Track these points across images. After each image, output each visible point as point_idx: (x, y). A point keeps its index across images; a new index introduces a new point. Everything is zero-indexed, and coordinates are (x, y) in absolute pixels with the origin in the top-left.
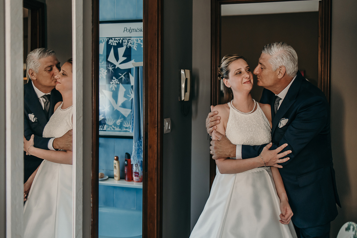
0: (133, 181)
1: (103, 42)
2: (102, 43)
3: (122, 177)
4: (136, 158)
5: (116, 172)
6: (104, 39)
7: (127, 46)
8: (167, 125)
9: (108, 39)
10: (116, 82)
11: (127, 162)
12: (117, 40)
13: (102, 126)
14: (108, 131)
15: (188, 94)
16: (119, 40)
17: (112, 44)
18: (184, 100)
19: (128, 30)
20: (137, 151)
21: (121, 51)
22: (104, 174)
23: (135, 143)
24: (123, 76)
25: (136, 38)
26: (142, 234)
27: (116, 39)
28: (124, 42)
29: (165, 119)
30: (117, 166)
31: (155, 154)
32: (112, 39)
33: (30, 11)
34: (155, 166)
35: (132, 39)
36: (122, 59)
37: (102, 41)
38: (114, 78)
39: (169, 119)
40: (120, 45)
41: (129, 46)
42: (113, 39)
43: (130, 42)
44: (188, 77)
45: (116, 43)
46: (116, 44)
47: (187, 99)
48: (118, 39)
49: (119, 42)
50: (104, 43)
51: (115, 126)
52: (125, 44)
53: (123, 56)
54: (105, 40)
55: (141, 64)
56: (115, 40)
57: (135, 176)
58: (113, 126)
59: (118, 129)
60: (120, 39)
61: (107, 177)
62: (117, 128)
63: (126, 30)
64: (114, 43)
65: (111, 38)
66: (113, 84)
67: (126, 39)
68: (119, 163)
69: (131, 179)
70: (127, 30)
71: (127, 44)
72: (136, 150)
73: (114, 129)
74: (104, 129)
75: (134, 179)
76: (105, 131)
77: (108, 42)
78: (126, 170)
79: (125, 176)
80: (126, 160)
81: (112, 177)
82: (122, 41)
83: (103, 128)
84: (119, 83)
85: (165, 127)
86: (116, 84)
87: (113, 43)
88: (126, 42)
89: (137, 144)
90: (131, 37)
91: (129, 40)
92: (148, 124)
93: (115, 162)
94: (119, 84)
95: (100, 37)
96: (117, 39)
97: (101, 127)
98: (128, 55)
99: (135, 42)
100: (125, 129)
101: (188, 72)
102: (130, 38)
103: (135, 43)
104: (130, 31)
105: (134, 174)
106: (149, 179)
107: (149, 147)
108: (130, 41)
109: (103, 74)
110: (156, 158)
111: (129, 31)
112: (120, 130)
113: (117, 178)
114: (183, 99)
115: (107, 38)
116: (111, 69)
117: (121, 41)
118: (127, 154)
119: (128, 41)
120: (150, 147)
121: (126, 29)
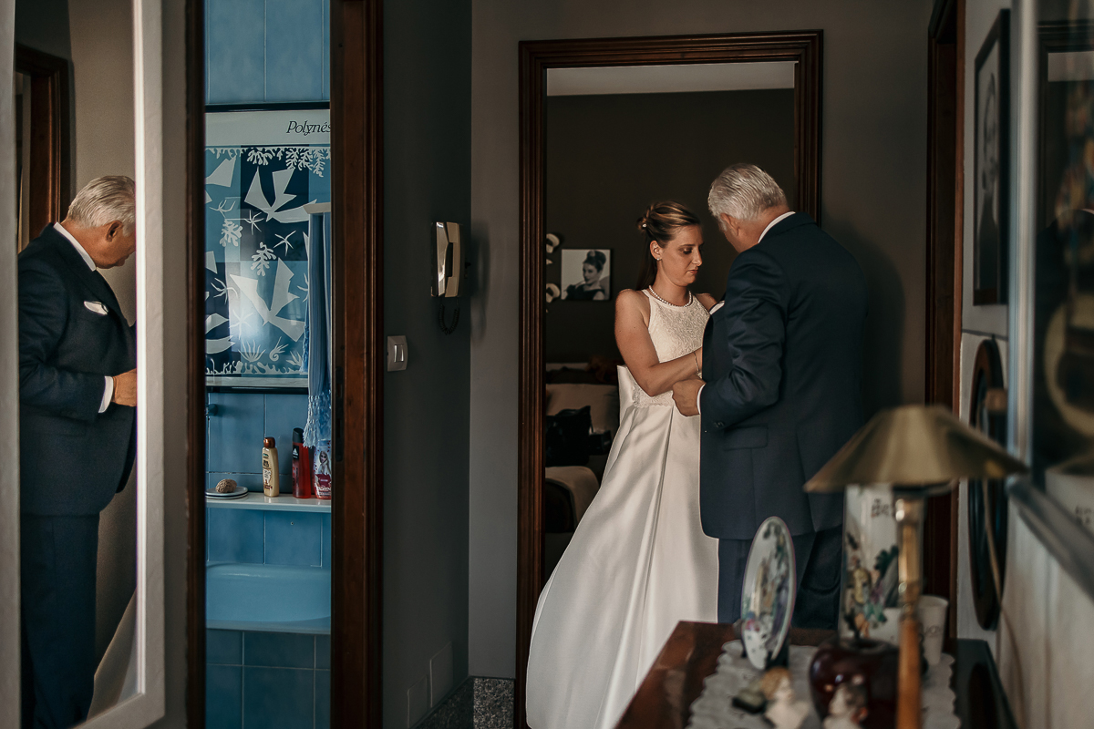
0: (316, 497)
1: (233, 156)
2: (229, 159)
3: (285, 490)
4: (316, 432)
5: (269, 477)
6: (235, 149)
7: (296, 167)
8: (396, 352)
9: (245, 149)
10: (267, 254)
11: (298, 452)
12: (269, 151)
13: (231, 364)
14: (248, 376)
15: (455, 279)
16: (276, 153)
17: (255, 162)
18: (444, 295)
19: (299, 129)
20: (318, 416)
21: (281, 179)
22: (235, 483)
23: (314, 397)
24: (285, 241)
25: (321, 148)
26: (330, 615)
27: (267, 149)
28: (290, 158)
29: (389, 338)
30: (271, 461)
31: (363, 417)
32: (256, 151)
33: (29, 78)
34: (363, 446)
35: (311, 149)
36: (282, 198)
37: (230, 154)
38: (262, 245)
39: (403, 337)
40: (278, 164)
41: (303, 168)
42: (260, 149)
43: (304, 158)
44: (456, 239)
45: (268, 158)
46: (266, 163)
47: (453, 293)
48: (274, 150)
49: (275, 158)
50: (234, 159)
51: (265, 365)
52: (291, 162)
53: (287, 192)
54: (238, 151)
55: (325, 207)
56: (263, 152)
57: (321, 484)
58: (260, 364)
59: (274, 371)
60: (279, 150)
61: (245, 489)
62: (271, 368)
63: (293, 127)
64: (262, 158)
65: (255, 148)
66: (259, 259)
67: (295, 150)
68: (275, 453)
69: (308, 493)
70: (296, 127)
71: (298, 163)
72: (315, 414)
73: (263, 371)
74: (234, 372)
75: (318, 493)
76: (239, 375)
77: (245, 156)
78: (295, 471)
79: (294, 485)
80: (294, 447)
81: (257, 489)
82: (284, 153)
83: (233, 369)
84: (274, 257)
85: (389, 357)
86: (268, 260)
87: (258, 160)
88: (296, 156)
89: (317, 398)
90: (308, 145)
91: (303, 151)
92: (343, 348)
93: (266, 451)
94: (277, 260)
95: (207, 145)
96: (271, 149)
97: (228, 368)
98: (300, 188)
99: (320, 156)
100: (291, 372)
101: (454, 228)
102: (306, 148)
103: (319, 162)
104: (306, 130)
105: (317, 479)
106: (346, 477)
107: (346, 402)
108: (306, 154)
109: (231, 236)
110: (365, 428)
111: (303, 129)
112: (279, 372)
113: (270, 492)
114: (441, 292)
115: (242, 147)
116: (253, 221)
117: (279, 155)
118: (296, 430)
119: (299, 155)
120: (350, 403)
121: (293, 125)
